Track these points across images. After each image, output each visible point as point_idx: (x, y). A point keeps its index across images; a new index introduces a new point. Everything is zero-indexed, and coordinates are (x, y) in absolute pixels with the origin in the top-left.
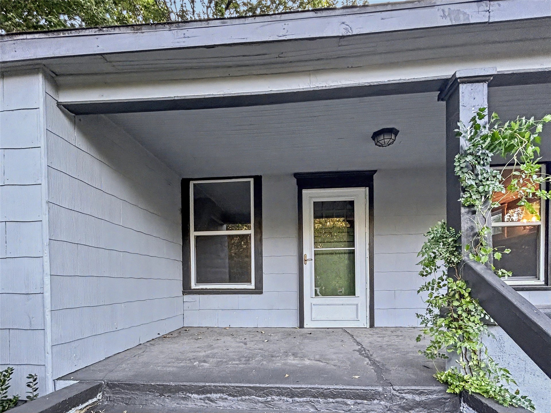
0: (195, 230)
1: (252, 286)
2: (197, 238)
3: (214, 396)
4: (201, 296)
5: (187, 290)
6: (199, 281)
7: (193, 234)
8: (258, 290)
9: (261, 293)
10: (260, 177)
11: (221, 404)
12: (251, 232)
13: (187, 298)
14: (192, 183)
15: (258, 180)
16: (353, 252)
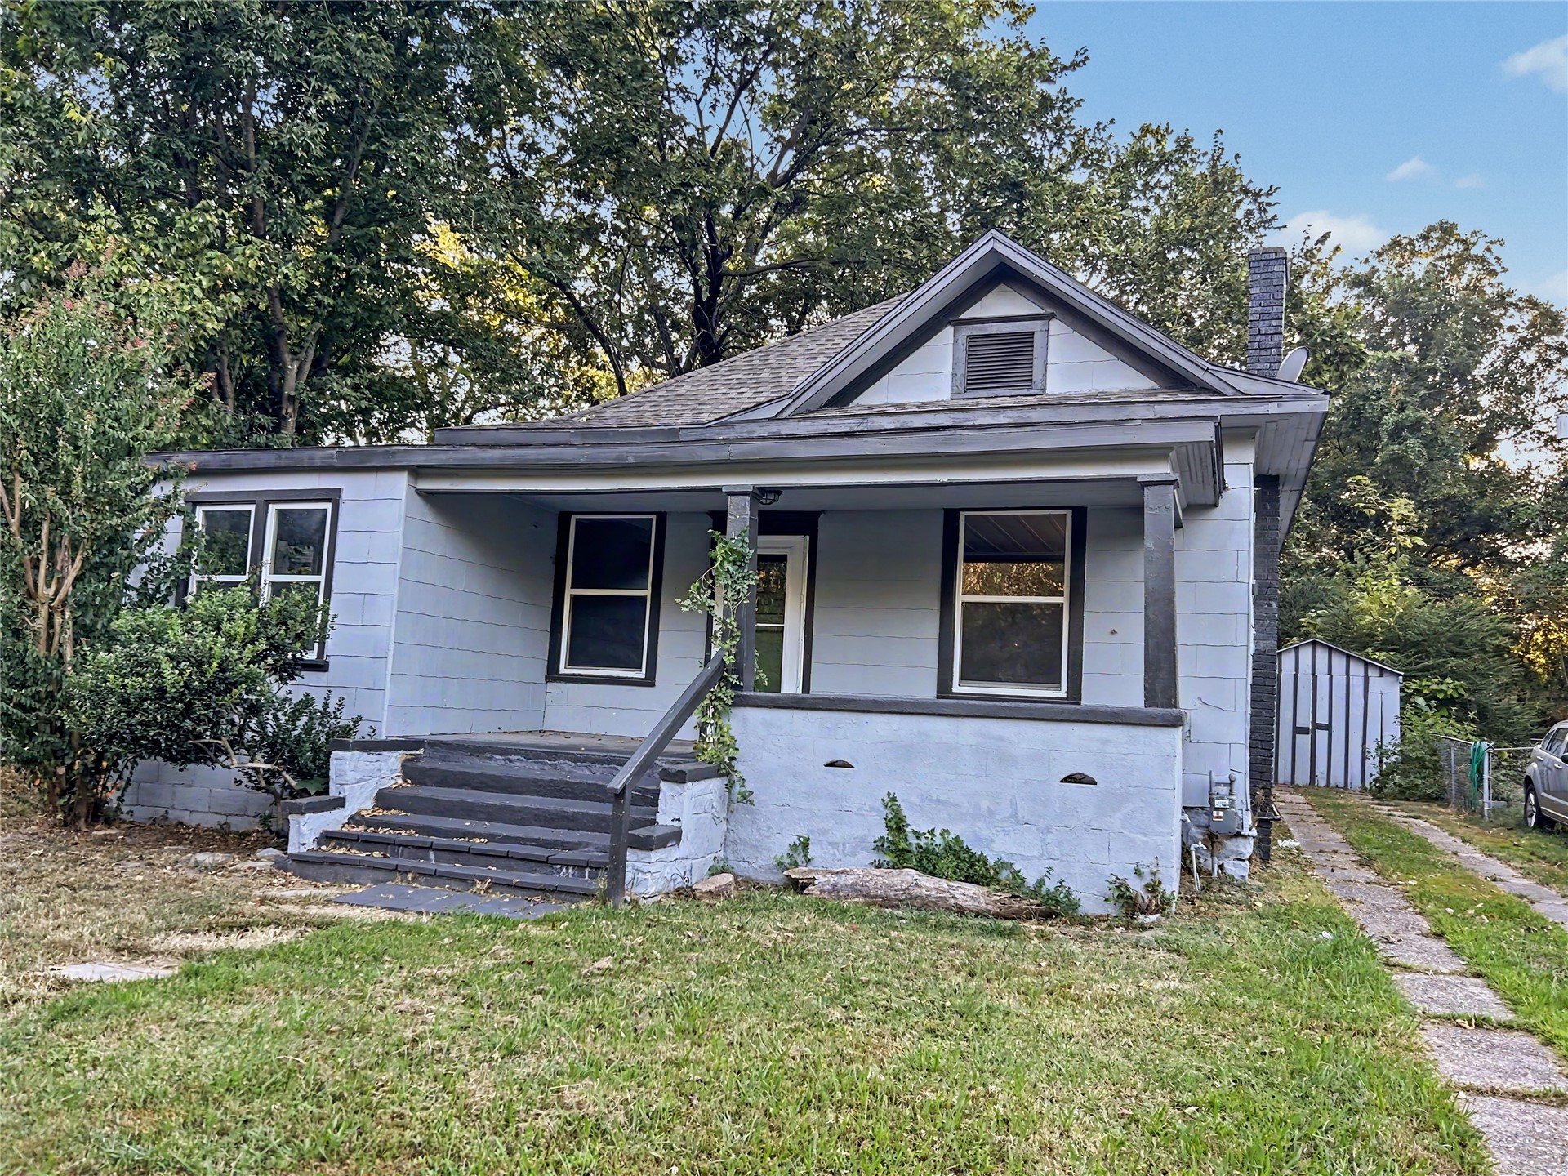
0: (573, 587)
1: (641, 674)
2: (575, 598)
4: (571, 685)
5: (553, 675)
6: (572, 662)
7: (569, 592)
8: (649, 681)
9: (653, 685)
10: (665, 513)
11: (518, 764)
12: (647, 593)
13: (553, 687)
14: (574, 519)
15: (662, 517)
16: (781, 631)
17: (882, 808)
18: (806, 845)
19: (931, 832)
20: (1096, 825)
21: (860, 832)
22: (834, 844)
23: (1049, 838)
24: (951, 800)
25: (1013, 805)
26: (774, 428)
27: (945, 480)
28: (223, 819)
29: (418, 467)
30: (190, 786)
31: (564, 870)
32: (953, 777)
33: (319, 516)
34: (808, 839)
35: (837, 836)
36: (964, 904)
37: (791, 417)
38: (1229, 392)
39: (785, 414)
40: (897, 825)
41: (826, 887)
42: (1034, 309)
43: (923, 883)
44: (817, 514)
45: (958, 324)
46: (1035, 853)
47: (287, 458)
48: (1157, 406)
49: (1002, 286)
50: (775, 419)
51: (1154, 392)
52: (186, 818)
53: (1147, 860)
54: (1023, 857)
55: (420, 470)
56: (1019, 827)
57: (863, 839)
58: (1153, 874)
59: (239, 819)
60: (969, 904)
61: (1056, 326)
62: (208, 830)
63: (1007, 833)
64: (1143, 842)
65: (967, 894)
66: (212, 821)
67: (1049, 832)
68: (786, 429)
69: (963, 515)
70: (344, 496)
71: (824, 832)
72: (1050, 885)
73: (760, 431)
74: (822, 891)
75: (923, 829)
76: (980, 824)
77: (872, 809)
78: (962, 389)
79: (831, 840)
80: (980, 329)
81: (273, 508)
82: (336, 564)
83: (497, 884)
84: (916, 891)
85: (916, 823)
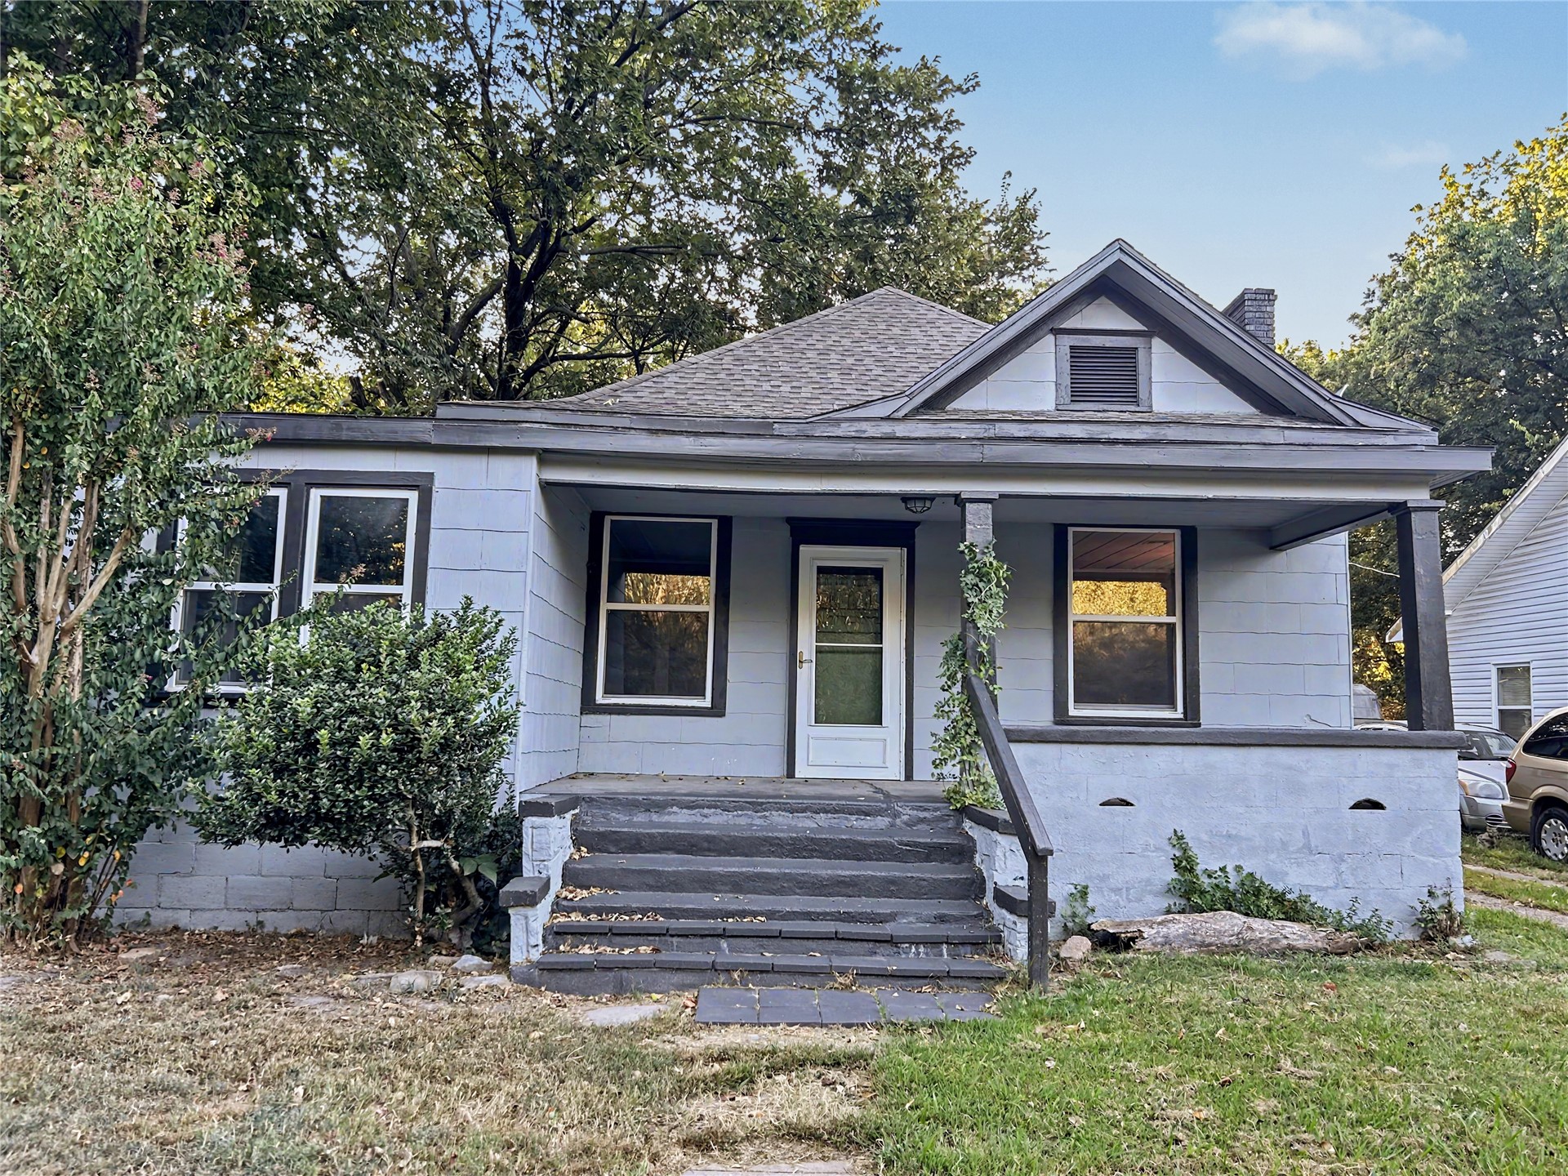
0: (610, 600)
1: (705, 703)
2: (612, 614)
3: (706, 811)
4: (613, 716)
5: (588, 705)
6: (610, 691)
7: (605, 607)
8: (718, 709)
9: (722, 715)
10: (730, 518)
12: (710, 608)
13: (588, 719)
14: (608, 519)
15: (726, 523)
16: (879, 652)
17: (1169, 848)
18: (1084, 893)
19: (1223, 869)
20: (1388, 850)
21: (1145, 875)
22: (1117, 891)
23: (1343, 867)
24: (1243, 834)
25: (1305, 834)
26: (886, 428)
27: (1210, 496)
28: (252, 918)
29: (546, 451)
30: (190, 875)
31: (913, 950)
32: (1241, 810)
33: (395, 507)
34: (1086, 887)
35: (1117, 881)
36: (1294, 943)
37: (905, 418)
38: (1349, 422)
39: (901, 414)
40: (1184, 864)
41: (1159, 940)
42: (1137, 326)
43: (1254, 926)
44: (917, 524)
45: (1057, 332)
46: (1331, 884)
47: (348, 429)
48: (1287, 432)
49: (1103, 299)
50: (888, 418)
51: (1251, 416)
52: (183, 919)
53: (1439, 883)
54: (1319, 889)
55: (548, 456)
56: (1312, 858)
57: (1148, 882)
58: (1447, 894)
59: (281, 915)
60: (1300, 943)
61: (1158, 344)
62: (227, 933)
63: (1299, 865)
64: (1434, 864)
65: (1295, 933)
66: (231, 921)
67: (1343, 861)
68: (901, 430)
69: (1071, 530)
70: (437, 484)
71: (1104, 878)
72: (1363, 915)
73: (871, 430)
74: (1155, 945)
75: (1214, 866)
76: (1273, 856)
77: (1157, 849)
78: (1068, 400)
79: (1113, 886)
80: (1083, 340)
81: (316, 495)
82: (430, 572)
83: (864, 975)
84: (1248, 935)
85: (1206, 862)
